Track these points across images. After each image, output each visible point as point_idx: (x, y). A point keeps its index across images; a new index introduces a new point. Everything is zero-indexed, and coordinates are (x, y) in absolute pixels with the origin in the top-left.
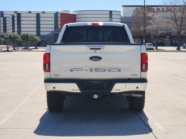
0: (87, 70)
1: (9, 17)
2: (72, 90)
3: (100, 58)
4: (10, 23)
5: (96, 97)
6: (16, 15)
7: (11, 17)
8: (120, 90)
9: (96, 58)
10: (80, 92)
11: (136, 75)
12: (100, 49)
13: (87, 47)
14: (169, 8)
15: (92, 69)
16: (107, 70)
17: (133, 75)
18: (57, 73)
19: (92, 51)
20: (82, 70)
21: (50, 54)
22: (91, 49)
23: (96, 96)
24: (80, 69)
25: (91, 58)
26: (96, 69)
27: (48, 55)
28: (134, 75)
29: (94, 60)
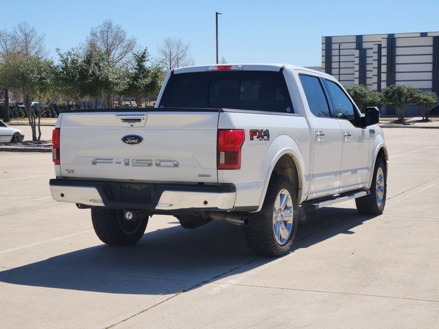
0: (120, 163)
1: (372, 49)
2: (90, 201)
3: (139, 139)
4: (373, 62)
5: (131, 217)
6: (384, 44)
7: (376, 49)
8: (172, 205)
9: (132, 139)
10: (102, 205)
11: (207, 176)
12: (139, 120)
13: (117, 117)
15: (127, 160)
16: (154, 162)
17: (201, 176)
18: (71, 168)
19: (127, 124)
20: (112, 163)
21: (59, 129)
22: (125, 120)
23: (129, 215)
25: (125, 139)
28: (204, 176)
29: (129, 143)
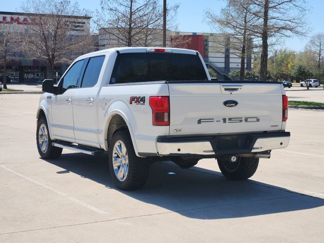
0: (220, 121)
2: (204, 151)
3: (236, 103)
5: (235, 160)
8: (261, 148)
9: (231, 103)
11: (277, 126)
12: (236, 89)
13: (222, 87)
14: (15, 17)
15: (225, 119)
16: (243, 119)
17: (273, 126)
18: (179, 128)
19: (228, 92)
20: (213, 121)
21: (169, 96)
24: (210, 120)
25: (226, 103)
26: (230, 119)
27: (167, 98)
28: (275, 126)
29: (229, 106)
